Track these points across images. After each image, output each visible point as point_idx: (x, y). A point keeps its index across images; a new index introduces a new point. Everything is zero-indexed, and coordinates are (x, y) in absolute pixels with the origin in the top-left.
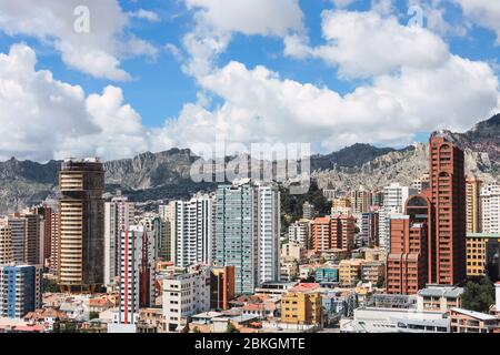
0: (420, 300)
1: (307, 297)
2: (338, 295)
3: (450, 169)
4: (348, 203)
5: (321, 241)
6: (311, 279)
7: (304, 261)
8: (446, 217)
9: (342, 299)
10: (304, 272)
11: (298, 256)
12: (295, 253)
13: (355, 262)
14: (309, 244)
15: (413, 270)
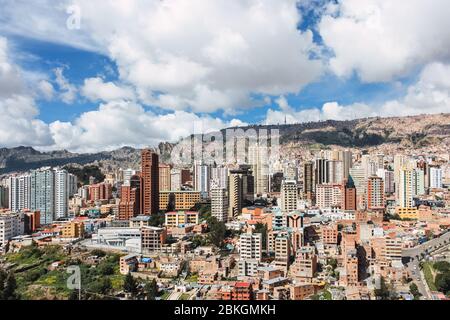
0: (131, 223)
1: (76, 225)
2: (96, 222)
3: (150, 164)
4: (114, 176)
5: (95, 195)
6: (86, 215)
7: (84, 206)
8: (148, 185)
9: (97, 224)
10: (83, 212)
11: (80, 203)
12: (79, 202)
13: (109, 206)
14: (89, 197)
15: (131, 209)
